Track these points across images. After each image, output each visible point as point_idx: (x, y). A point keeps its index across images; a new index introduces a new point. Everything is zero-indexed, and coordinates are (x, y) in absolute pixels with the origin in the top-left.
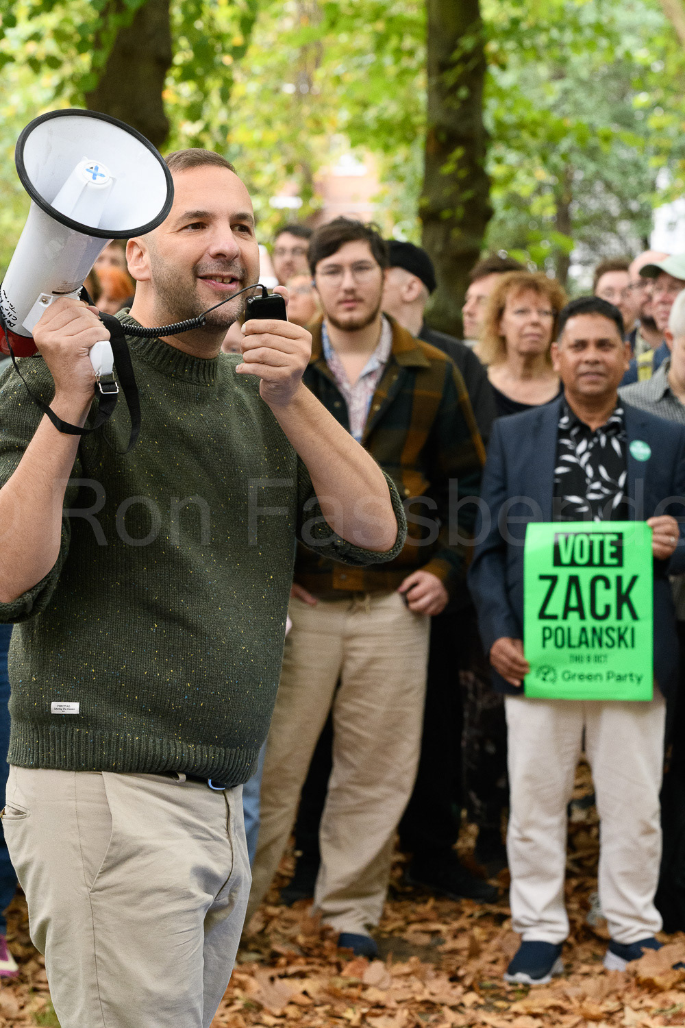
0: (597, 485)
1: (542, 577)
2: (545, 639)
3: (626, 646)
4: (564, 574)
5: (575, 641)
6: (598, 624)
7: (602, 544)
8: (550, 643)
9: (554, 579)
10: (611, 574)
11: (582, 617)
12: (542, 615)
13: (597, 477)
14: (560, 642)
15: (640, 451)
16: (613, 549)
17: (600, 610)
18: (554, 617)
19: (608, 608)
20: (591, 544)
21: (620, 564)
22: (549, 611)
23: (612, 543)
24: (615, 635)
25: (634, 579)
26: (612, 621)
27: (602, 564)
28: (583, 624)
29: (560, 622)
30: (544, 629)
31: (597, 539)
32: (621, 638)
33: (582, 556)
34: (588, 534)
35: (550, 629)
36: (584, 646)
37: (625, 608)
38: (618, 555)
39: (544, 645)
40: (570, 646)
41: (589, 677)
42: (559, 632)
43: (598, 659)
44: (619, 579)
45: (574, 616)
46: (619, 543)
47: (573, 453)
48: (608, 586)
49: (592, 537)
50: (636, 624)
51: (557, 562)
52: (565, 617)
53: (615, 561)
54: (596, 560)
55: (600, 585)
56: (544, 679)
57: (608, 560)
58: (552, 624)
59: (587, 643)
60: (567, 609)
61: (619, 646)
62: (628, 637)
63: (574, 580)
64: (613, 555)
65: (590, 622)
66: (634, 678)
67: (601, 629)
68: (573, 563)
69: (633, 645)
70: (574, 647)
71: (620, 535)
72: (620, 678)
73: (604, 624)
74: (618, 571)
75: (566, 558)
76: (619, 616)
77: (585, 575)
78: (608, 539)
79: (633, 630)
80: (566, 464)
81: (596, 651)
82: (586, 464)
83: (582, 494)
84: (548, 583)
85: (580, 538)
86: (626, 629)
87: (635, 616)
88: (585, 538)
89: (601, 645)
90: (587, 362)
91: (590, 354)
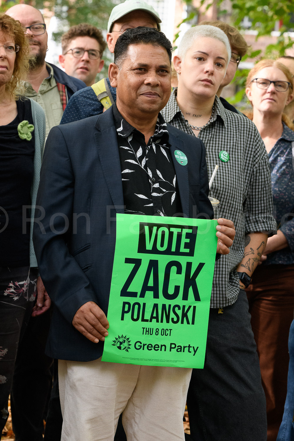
0: (157, 185)
1: (128, 261)
2: (124, 312)
3: (188, 323)
4: (146, 259)
5: (147, 316)
6: (167, 302)
7: (179, 236)
8: (128, 316)
9: (137, 263)
10: (183, 260)
11: (156, 296)
12: (124, 292)
13: (157, 179)
14: (135, 317)
15: (181, 158)
16: (188, 241)
17: (171, 291)
18: (134, 295)
19: (177, 288)
20: (171, 234)
21: (191, 254)
22: (130, 289)
23: (188, 235)
24: (180, 313)
25: (201, 265)
26: (179, 301)
27: (177, 253)
28: (156, 301)
29: (138, 299)
30: (125, 303)
31: (175, 231)
32: (185, 315)
33: (162, 245)
34: (169, 226)
35: (129, 304)
36: (154, 320)
37: (191, 289)
38: (191, 246)
39: (122, 319)
40: (143, 320)
41: (156, 347)
42: (137, 306)
43: (164, 332)
44: (189, 265)
45: (149, 294)
46: (192, 237)
47: (134, 157)
48: (179, 272)
49: (172, 229)
50: (197, 304)
51: (142, 248)
52: (142, 295)
53: (187, 251)
54: (173, 249)
55: (174, 269)
56: (119, 348)
57: (182, 249)
58: (132, 300)
59: (157, 318)
60: (145, 288)
61: (182, 323)
62: (190, 314)
63: (153, 264)
64: (186, 246)
65: (162, 300)
66: (191, 349)
67: (170, 306)
68: (155, 251)
69: (193, 323)
70: (147, 321)
71: (195, 229)
72: (180, 349)
73: (173, 302)
74: (189, 259)
75: (149, 246)
76: (185, 297)
77: (163, 261)
78: (185, 231)
79: (195, 307)
80: (130, 166)
81: (164, 325)
82: (146, 166)
83: (148, 194)
84: (132, 266)
85: (161, 229)
86: (190, 307)
87: (197, 298)
88: (166, 230)
89: (168, 322)
90: (148, 84)
91: (151, 78)
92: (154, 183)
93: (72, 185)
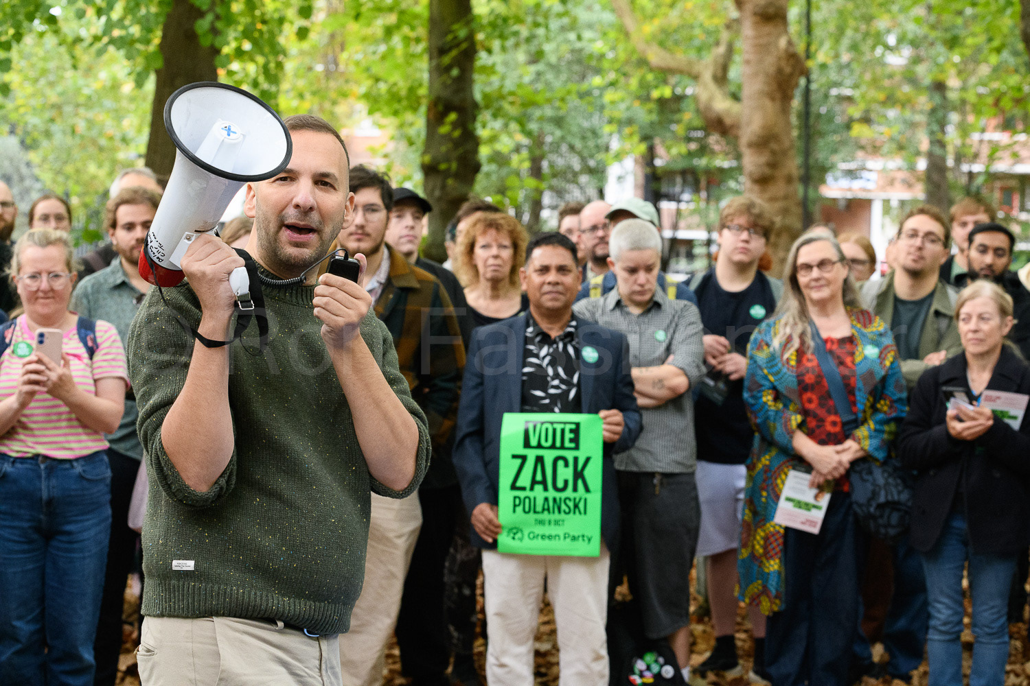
0: (556, 382)
1: (514, 457)
2: (515, 506)
3: (580, 514)
4: (532, 454)
5: (539, 508)
6: (558, 495)
7: (563, 431)
8: (519, 509)
9: (524, 458)
10: (570, 455)
11: (546, 489)
12: (513, 487)
13: (556, 376)
14: (527, 509)
15: (590, 354)
16: (572, 436)
17: (560, 484)
18: (523, 489)
19: (566, 482)
20: (554, 431)
21: (577, 448)
22: (519, 484)
23: (571, 431)
24: (571, 504)
25: (588, 460)
26: (569, 493)
27: (562, 447)
28: (546, 494)
29: (528, 493)
30: (515, 498)
31: (559, 427)
32: (576, 506)
33: (546, 440)
34: (552, 423)
35: (519, 498)
36: (546, 512)
37: (580, 482)
38: (576, 440)
39: (514, 511)
40: (535, 512)
41: (550, 537)
42: (527, 501)
43: (557, 523)
44: (576, 459)
45: (539, 488)
46: (576, 431)
47: (537, 356)
48: (566, 465)
49: (555, 426)
50: (588, 496)
51: (527, 444)
52: (532, 489)
53: (573, 445)
54: (558, 444)
55: (561, 463)
56: (513, 538)
57: (567, 444)
58: (521, 494)
59: (548, 510)
60: (534, 482)
61: (574, 513)
62: (581, 506)
63: (539, 460)
64: (571, 440)
65: (551, 494)
66: (585, 538)
67: (560, 499)
68: (539, 446)
69: (585, 513)
70: (538, 513)
71: (578, 425)
72: (574, 538)
73: (563, 495)
74: (575, 453)
75: (534, 442)
76: (575, 489)
77: (549, 456)
78: (568, 427)
79: (585, 500)
80: (532, 365)
81: (556, 516)
82: (547, 365)
83: (545, 390)
84: (519, 461)
85: (545, 426)
86: (580, 499)
87: (587, 490)
88: (549, 426)
89: (559, 512)
90: (549, 283)
91: (552, 277)
92: (553, 379)
93: (481, 384)
